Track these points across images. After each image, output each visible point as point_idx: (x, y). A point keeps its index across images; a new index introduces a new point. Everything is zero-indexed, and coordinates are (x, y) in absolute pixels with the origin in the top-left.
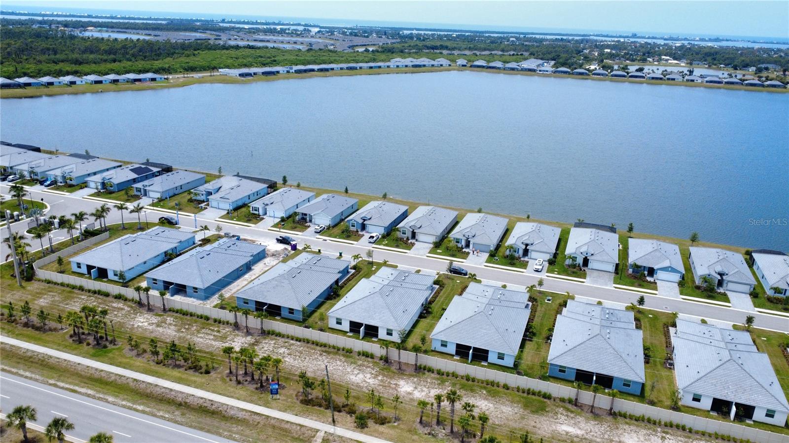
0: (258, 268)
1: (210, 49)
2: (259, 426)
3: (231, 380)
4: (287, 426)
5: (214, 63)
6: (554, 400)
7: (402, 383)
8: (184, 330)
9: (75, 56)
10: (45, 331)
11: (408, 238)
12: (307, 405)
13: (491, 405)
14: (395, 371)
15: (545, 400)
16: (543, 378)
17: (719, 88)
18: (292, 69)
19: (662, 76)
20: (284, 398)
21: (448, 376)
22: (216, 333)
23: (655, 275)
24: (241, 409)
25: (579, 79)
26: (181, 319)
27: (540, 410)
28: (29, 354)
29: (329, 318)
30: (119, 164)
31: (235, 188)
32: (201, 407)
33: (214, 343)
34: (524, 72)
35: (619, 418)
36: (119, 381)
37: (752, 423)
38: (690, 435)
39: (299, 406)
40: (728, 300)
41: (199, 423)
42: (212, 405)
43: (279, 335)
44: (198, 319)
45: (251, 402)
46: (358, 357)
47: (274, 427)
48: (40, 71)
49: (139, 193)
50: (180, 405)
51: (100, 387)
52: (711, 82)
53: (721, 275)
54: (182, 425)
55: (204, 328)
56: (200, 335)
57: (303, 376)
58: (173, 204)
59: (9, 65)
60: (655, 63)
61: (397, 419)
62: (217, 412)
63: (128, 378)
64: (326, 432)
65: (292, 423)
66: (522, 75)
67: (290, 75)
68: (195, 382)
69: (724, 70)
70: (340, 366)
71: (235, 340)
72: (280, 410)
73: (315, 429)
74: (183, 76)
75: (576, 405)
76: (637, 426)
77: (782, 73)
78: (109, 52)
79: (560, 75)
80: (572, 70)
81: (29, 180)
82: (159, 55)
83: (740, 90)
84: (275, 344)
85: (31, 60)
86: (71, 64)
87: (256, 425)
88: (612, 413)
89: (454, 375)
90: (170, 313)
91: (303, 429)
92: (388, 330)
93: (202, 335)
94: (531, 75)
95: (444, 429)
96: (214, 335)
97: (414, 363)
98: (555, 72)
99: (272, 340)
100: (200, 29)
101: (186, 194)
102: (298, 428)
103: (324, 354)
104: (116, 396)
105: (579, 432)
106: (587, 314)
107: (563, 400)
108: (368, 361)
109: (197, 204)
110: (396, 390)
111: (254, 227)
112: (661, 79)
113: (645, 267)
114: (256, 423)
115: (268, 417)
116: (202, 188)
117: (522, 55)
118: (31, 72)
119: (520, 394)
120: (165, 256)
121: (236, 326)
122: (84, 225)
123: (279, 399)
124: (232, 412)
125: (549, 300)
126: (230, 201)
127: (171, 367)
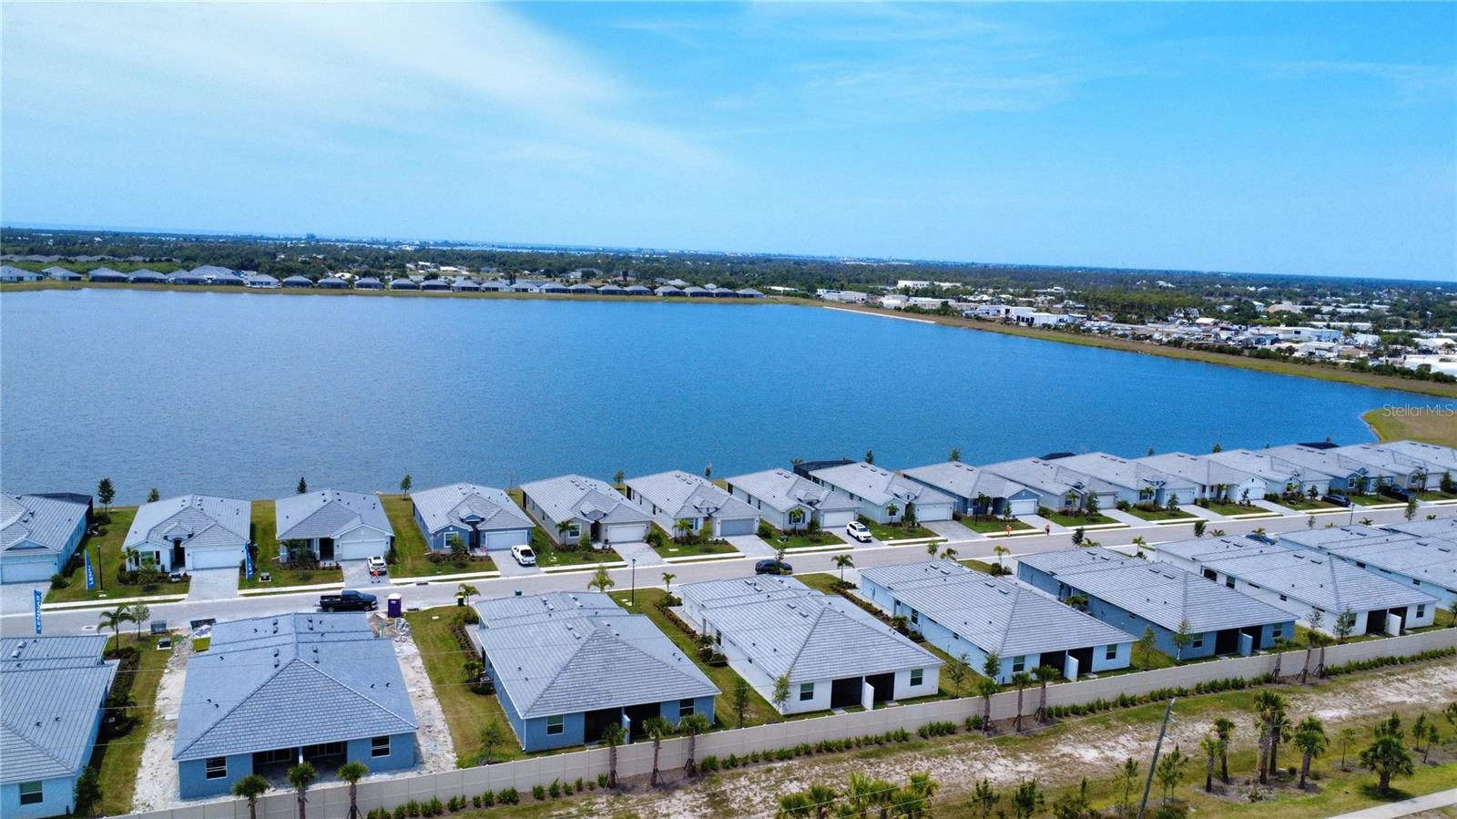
7: (1066, 749)
14: (1021, 737)
15: (1243, 691)
17: (569, 299)
23: (1009, 509)
25: (337, 295)
34: (216, 287)
35: (1332, 677)
40: (1112, 520)
43: (732, 763)
44: (487, 809)
46: (933, 742)
52: (553, 290)
53: (1079, 488)
66: (214, 291)
70: (936, 766)
75: (1278, 682)
77: (621, 278)
79: (296, 289)
80: (314, 280)
83: (596, 300)
84: (755, 782)
88: (1325, 673)
94: (240, 292)
97: (1036, 709)
98: (284, 285)
99: (736, 778)
103: (873, 760)
105: (1345, 713)
107: (1257, 682)
112: (476, 289)
113: (989, 500)
119: (1207, 695)
121: (611, 783)
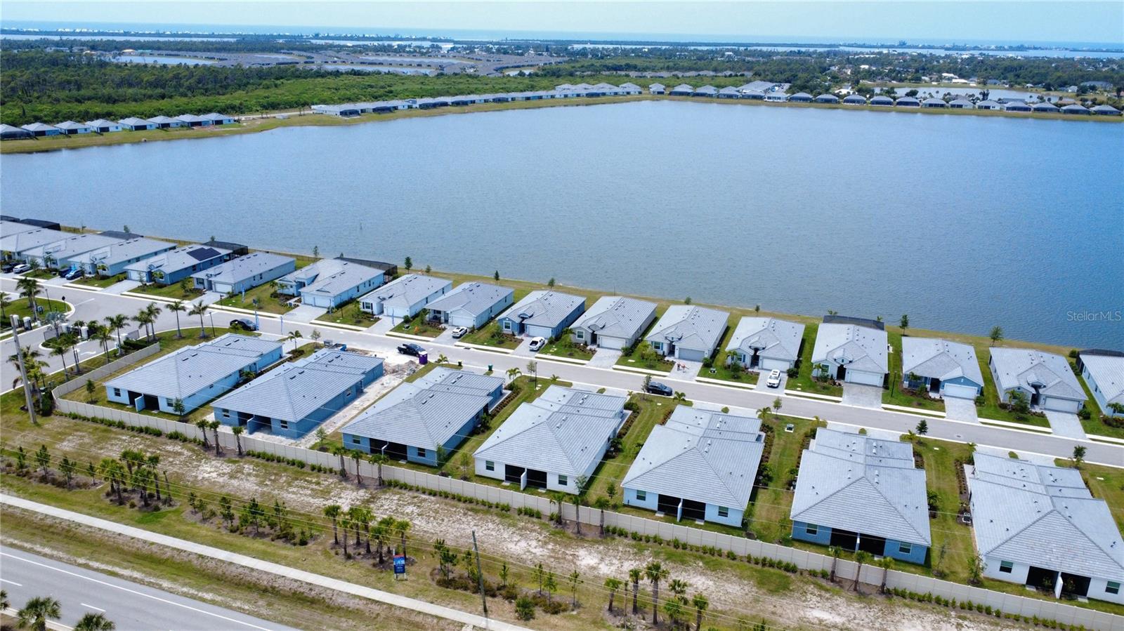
0: (372, 391)
1: (298, 77)
2: (379, 619)
3: (337, 554)
4: (419, 619)
5: (305, 97)
6: (801, 574)
7: (582, 552)
8: (268, 483)
9: (107, 91)
10: (71, 488)
11: (586, 342)
12: (447, 587)
13: (711, 583)
14: (573, 536)
15: (788, 574)
16: (785, 542)
17: (1026, 117)
18: (415, 102)
19: (944, 102)
20: (413, 578)
21: (648, 541)
22: (314, 487)
23: (941, 390)
24: (352, 595)
25: (825, 108)
26: (265, 466)
27: (781, 588)
28: (49, 521)
29: (476, 462)
30: (172, 245)
31: (337, 276)
32: (295, 593)
33: (312, 500)
34: (746, 101)
35: (895, 597)
36: (178, 558)
37: (1086, 601)
38: (998, 620)
39: (436, 590)
40: (1047, 424)
41: (293, 616)
42: (311, 590)
43: (405, 487)
44: (288, 466)
45: (367, 584)
46: (518, 517)
47: (400, 620)
48: (57, 113)
49: (200, 287)
50: (265, 591)
51: (150, 568)
52: (1014, 109)
53: (1036, 387)
54: (268, 620)
55: (297, 479)
56: (291, 490)
57: (440, 545)
58: (250, 300)
59: (14, 106)
60: (934, 83)
61: (577, 605)
62: (319, 600)
63: (190, 554)
64: (474, 626)
65: (426, 614)
66: (743, 104)
67: (413, 112)
68: (286, 557)
69: (1031, 91)
70: (493, 530)
71: (342, 495)
72: (408, 596)
73: (459, 622)
74: (260, 116)
75: (832, 581)
76: (922, 609)
77: (1115, 94)
78: (155, 84)
79: (799, 103)
80: (815, 96)
81: (44, 271)
82: (226, 87)
83: (1056, 119)
84: (399, 500)
85: (45, 99)
86: (102, 102)
87: (375, 618)
88: (885, 592)
89: (657, 540)
90: (247, 458)
91: (442, 623)
92: (560, 476)
93: (295, 490)
94: (760, 105)
95: (644, 619)
96: (312, 490)
97: (598, 524)
98: (791, 99)
99: (395, 494)
100: (283, 49)
101: (267, 286)
102: (435, 621)
103: (470, 513)
104: (174, 580)
105: (839, 620)
106: (845, 448)
107: (813, 573)
108: (533, 523)
109: (284, 300)
110: (575, 563)
111: (366, 332)
112: (942, 106)
113: (926, 378)
114: (374, 616)
115: (391, 606)
116: (288, 277)
117: (742, 75)
118: (45, 116)
119: (752, 565)
120: (240, 376)
121: (344, 475)
122: (123, 334)
123: (406, 580)
124: (340, 600)
125: (790, 429)
126: (331, 295)
127: (251, 536)
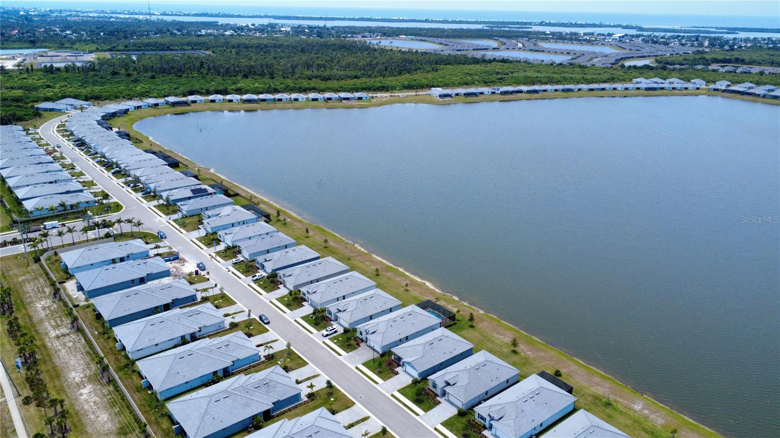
7: (89, 386)
11: (282, 282)
12: (26, 381)
13: (105, 419)
14: (98, 378)
31: (223, 216)
33: (49, 328)
39: (21, 380)
40: (428, 410)
55: (59, 317)
56: (51, 321)
70: (80, 364)
74: (390, 94)
84: (73, 338)
90: (60, 302)
99: (75, 335)
100: (496, 36)
103: (84, 353)
108: (95, 366)
110: (79, 390)
111: (204, 250)
120: (113, 262)
126: (210, 227)
127: (10, 335)
